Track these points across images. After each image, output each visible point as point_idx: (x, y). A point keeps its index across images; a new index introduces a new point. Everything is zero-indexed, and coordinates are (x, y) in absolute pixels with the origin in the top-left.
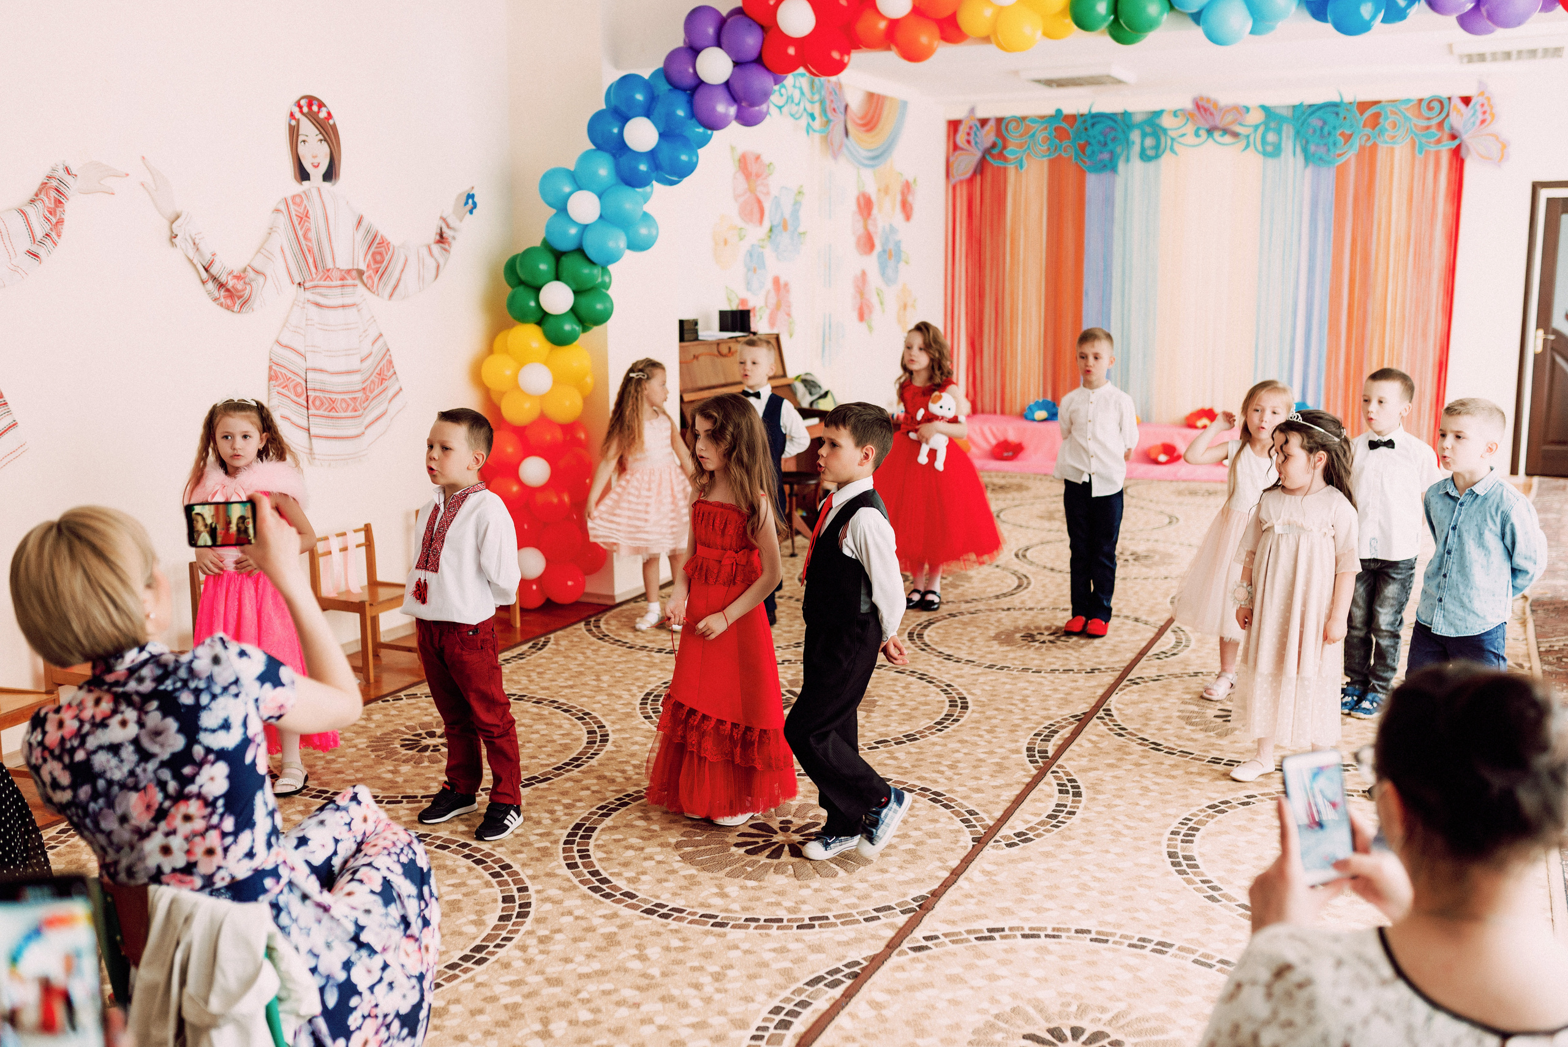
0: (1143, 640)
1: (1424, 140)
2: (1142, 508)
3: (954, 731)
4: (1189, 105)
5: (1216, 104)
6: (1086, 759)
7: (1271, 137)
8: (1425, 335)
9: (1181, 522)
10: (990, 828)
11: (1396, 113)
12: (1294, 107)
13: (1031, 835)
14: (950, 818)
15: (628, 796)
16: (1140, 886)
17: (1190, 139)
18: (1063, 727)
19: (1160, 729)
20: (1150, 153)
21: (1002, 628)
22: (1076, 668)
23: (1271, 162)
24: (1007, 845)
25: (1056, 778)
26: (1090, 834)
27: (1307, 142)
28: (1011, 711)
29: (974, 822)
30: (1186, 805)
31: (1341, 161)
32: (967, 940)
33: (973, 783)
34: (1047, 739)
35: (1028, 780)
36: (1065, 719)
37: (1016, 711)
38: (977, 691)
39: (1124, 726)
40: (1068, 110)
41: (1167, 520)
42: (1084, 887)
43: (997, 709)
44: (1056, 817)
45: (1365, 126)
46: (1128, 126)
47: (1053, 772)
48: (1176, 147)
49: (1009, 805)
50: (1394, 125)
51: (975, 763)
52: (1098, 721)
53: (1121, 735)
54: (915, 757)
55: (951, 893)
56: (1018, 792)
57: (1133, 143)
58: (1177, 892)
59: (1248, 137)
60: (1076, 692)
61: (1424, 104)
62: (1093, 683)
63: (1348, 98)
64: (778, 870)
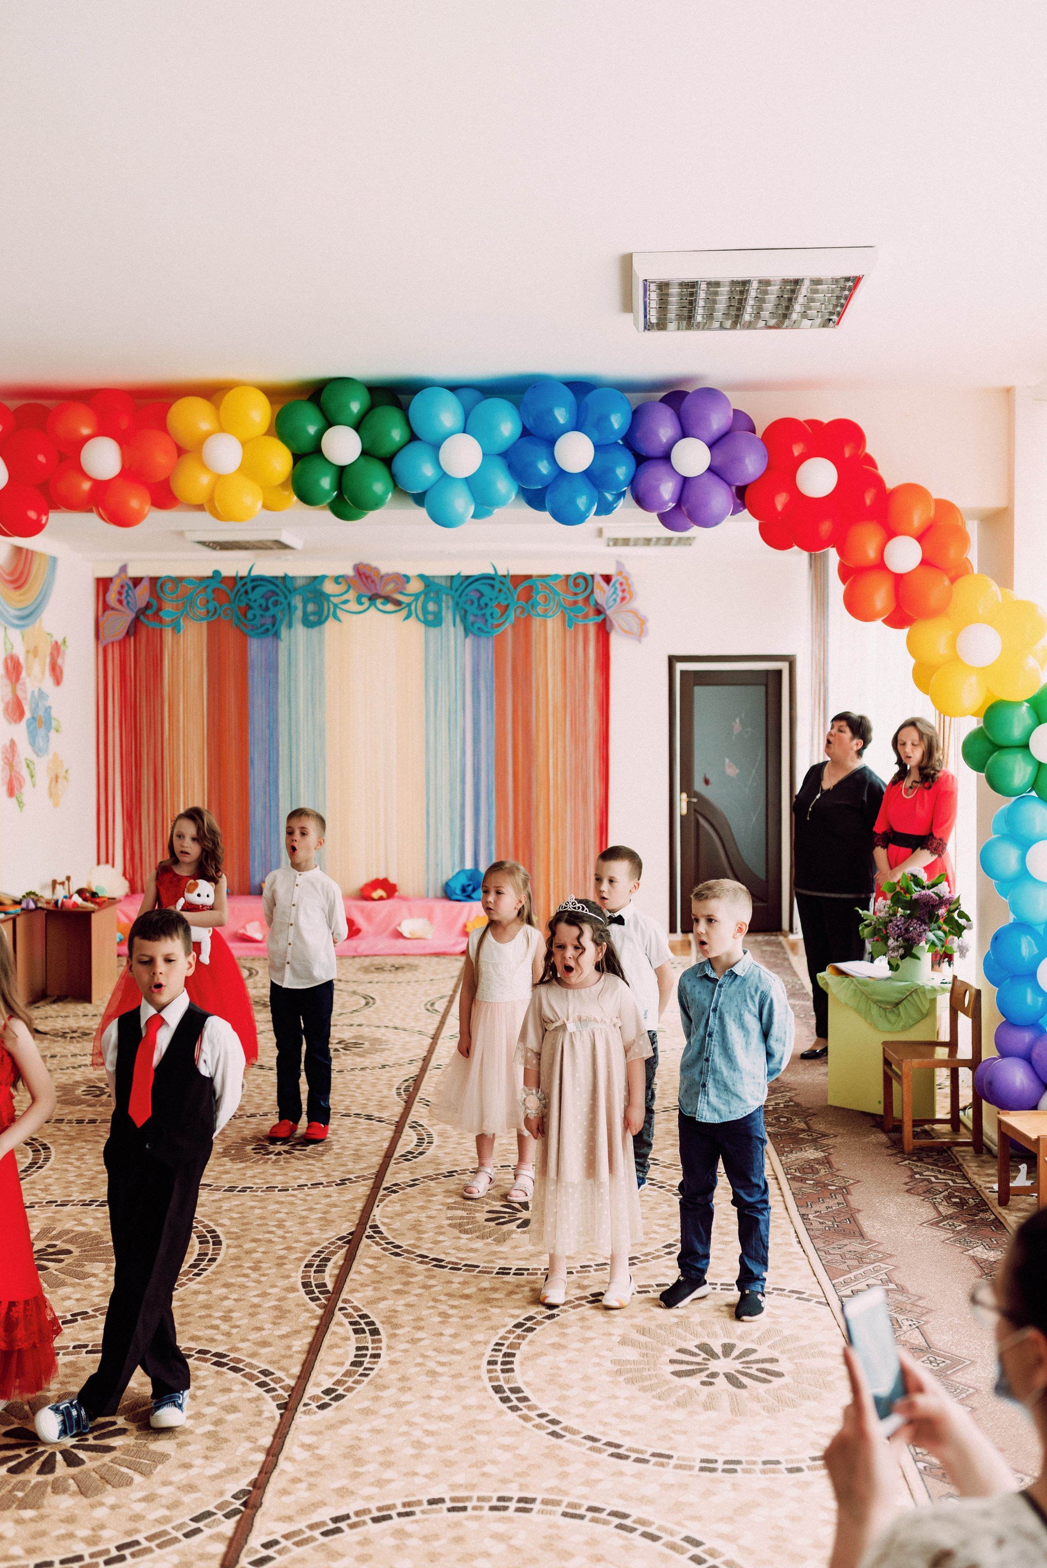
0: (383, 1140)
1: (572, 614)
3: (214, 1273)
4: (350, 572)
5: (376, 570)
6: (370, 1288)
7: (431, 606)
8: (585, 800)
9: (378, 1001)
10: (293, 1389)
11: (546, 588)
12: (452, 577)
13: (341, 1391)
14: (244, 1384)
16: (478, 1432)
17: (353, 606)
18: (334, 1253)
19: (437, 1243)
20: (312, 618)
21: (229, 1142)
22: (324, 1180)
23: (433, 631)
24: (319, 1407)
25: (347, 1316)
26: (403, 1379)
27: (466, 613)
28: (270, 1241)
29: (273, 1385)
30: (492, 1328)
31: (499, 631)
32: (312, 1539)
33: (255, 1336)
34: (320, 1270)
35: (316, 1322)
36: (332, 1243)
37: (276, 1239)
38: (226, 1222)
39: (397, 1243)
40: (226, 572)
41: (363, 1002)
42: (419, 1445)
43: (254, 1240)
44: (361, 1364)
45: (519, 599)
46: (289, 590)
47: (341, 1309)
48: (339, 612)
49: (304, 1356)
50: (545, 599)
51: (251, 1310)
52: (369, 1241)
53: (397, 1254)
55: (276, 1482)
56: (309, 1339)
57: (296, 608)
58: (517, 1433)
59: (409, 605)
60: (334, 1210)
61: (570, 581)
62: (348, 1197)
63: (502, 571)
64: (58, 1488)
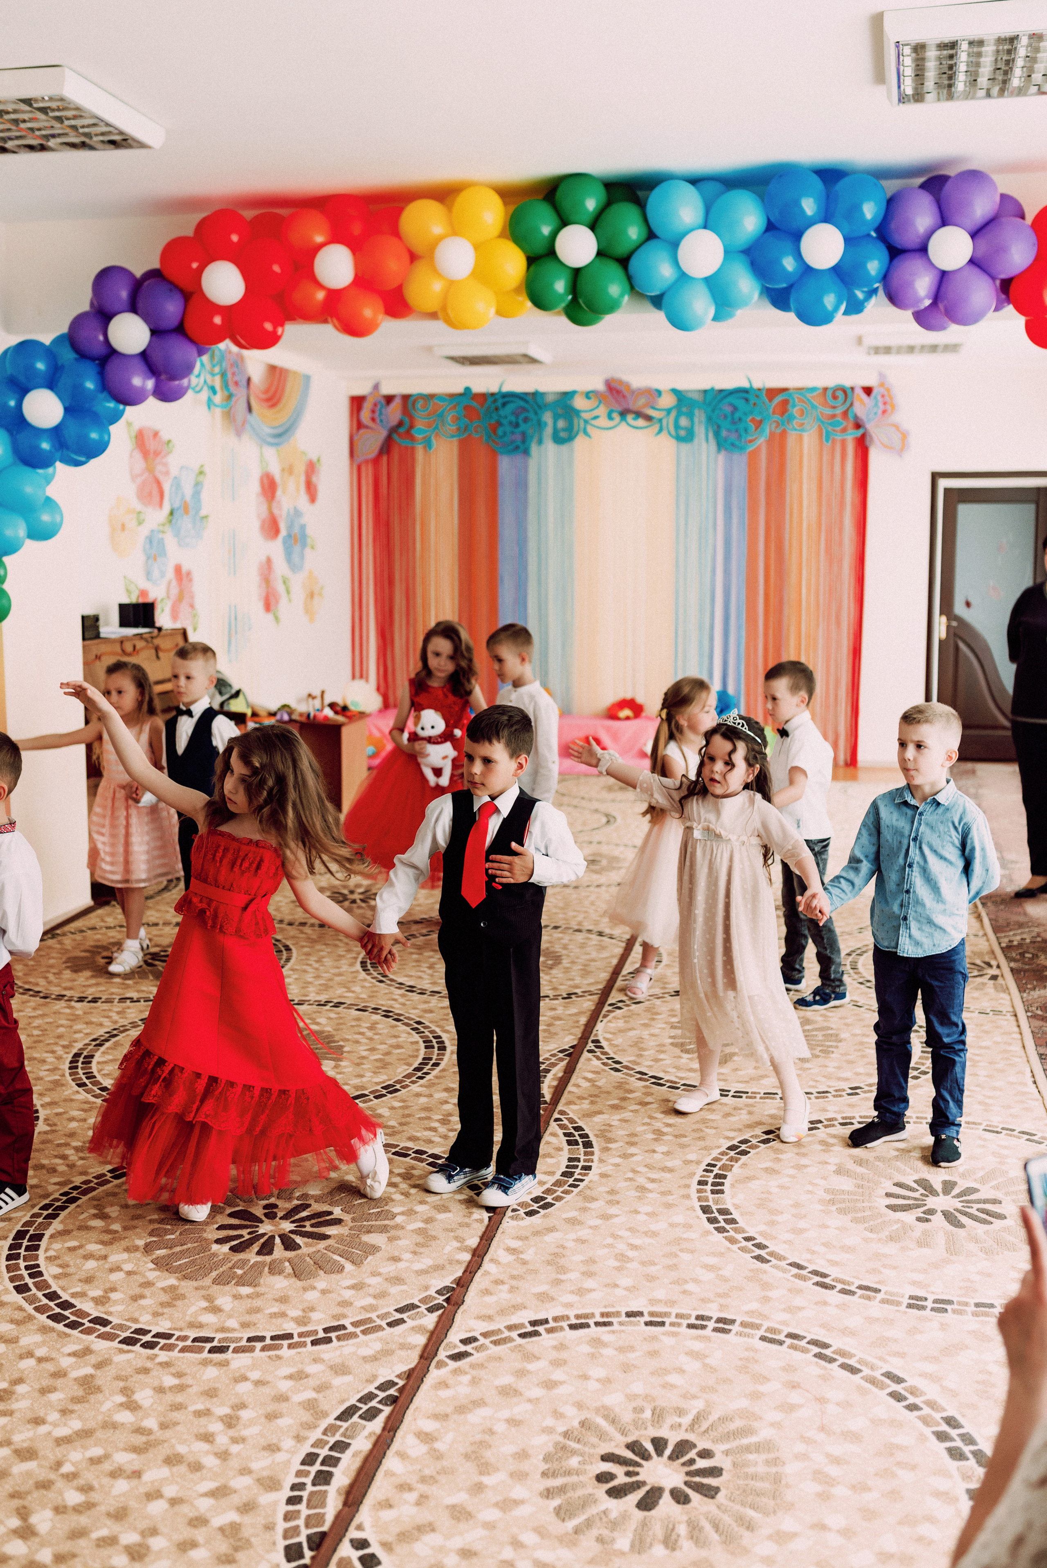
0: (613, 956)
1: (830, 428)
2: (576, 807)
3: (437, 1077)
4: (601, 387)
5: (628, 385)
6: (587, 1102)
7: (684, 422)
8: (838, 623)
9: (619, 820)
11: (803, 402)
12: (705, 391)
13: (549, 1199)
15: (75, 1188)
17: (603, 422)
18: (554, 1065)
19: (657, 1060)
20: (563, 435)
23: (685, 447)
24: (527, 1214)
25: (562, 1127)
26: (612, 1192)
27: (719, 427)
30: (706, 1148)
31: (751, 447)
32: (509, 1340)
36: (554, 1055)
39: (617, 1058)
40: (479, 388)
42: (622, 1257)
44: (571, 1174)
45: (774, 413)
46: (540, 407)
47: (556, 1120)
48: (589, 429)
50: (802, 412)
52: (590, 1055)
53: (617, 1070)
54: (401, 1112)
55: (479, 1281)
57: (546, 424)
58: (722, 1254)
59: (660, 420)
61: (829, 394)
62: (573, 1010)
63: (757, 384)
64: (275, 1269)
